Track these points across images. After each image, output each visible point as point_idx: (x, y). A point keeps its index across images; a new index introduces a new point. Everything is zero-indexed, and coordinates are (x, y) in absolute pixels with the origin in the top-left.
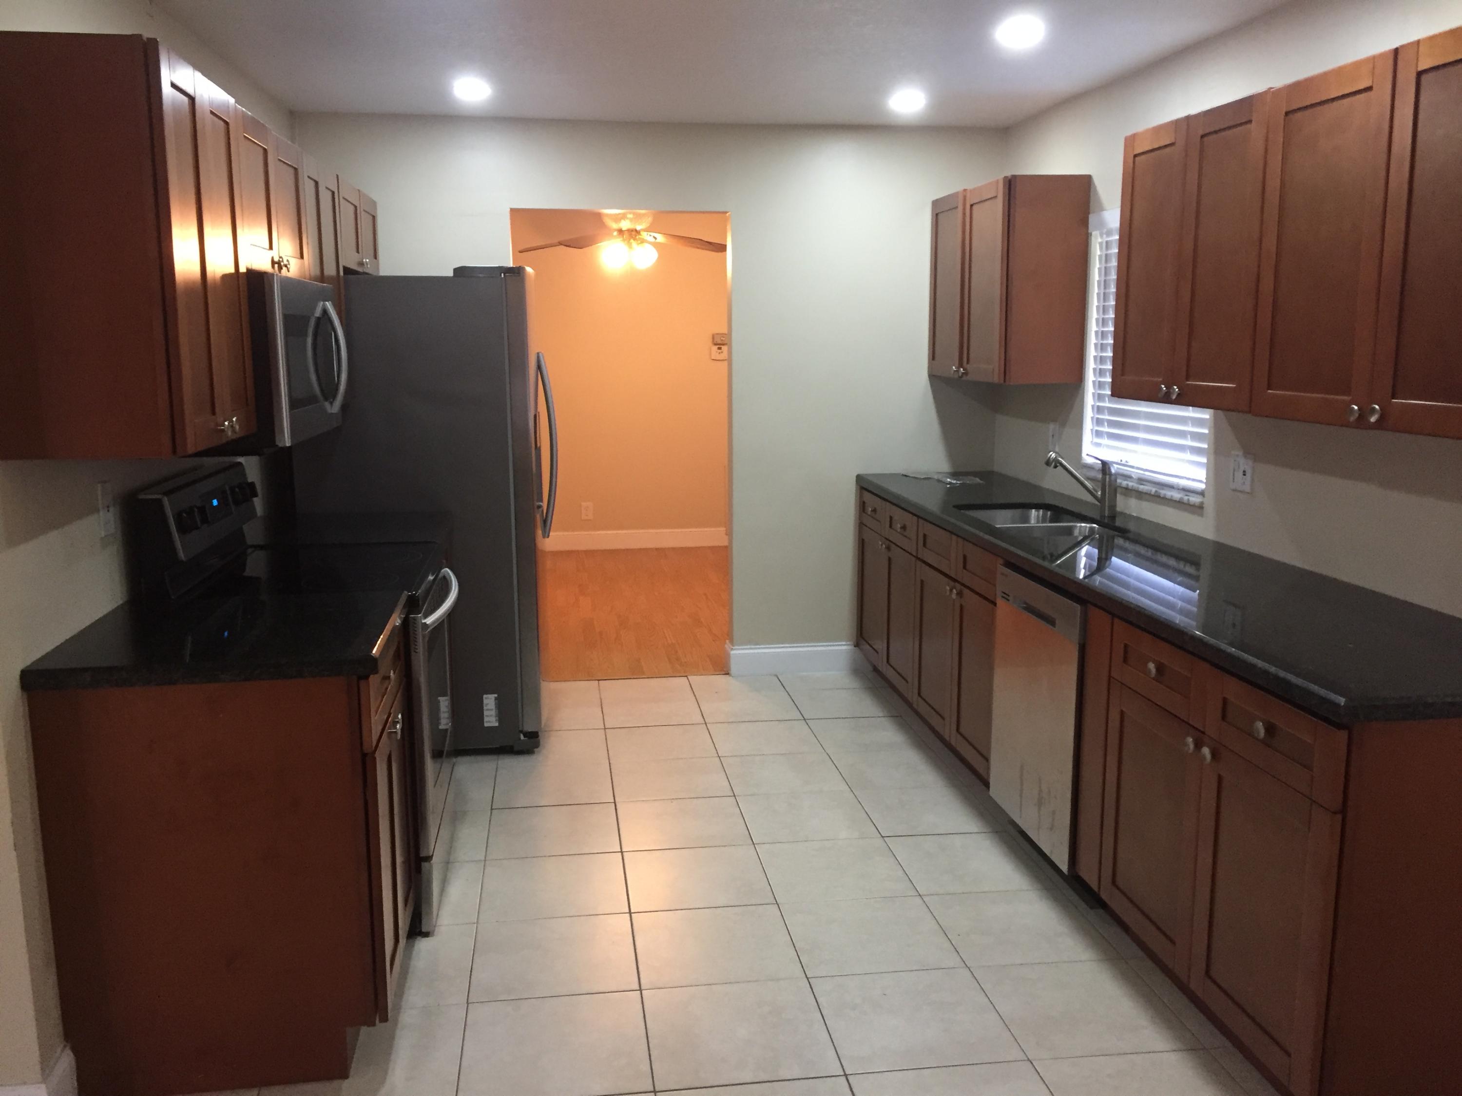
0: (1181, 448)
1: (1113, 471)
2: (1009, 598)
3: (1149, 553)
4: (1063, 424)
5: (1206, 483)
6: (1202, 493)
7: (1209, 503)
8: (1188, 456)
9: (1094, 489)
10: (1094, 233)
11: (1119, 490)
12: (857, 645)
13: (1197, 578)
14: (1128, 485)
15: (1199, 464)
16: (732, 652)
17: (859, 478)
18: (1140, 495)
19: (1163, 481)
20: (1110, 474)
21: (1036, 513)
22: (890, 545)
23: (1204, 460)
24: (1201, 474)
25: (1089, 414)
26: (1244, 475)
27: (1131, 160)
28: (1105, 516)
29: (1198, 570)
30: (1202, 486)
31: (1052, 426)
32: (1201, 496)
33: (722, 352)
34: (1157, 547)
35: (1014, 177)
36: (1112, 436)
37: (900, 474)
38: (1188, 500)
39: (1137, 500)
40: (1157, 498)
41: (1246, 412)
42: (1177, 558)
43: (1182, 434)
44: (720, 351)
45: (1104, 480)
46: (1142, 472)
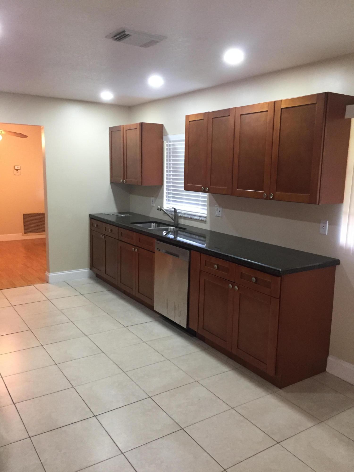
0: (198, 204)
1: (177, 211)
2: (160, 250)
3: (189, 235)
4: (156, 197)
5: (207, 214)
6: (206, 217)
7: (208, 220)
8: (200, 207)
9: (172, 217)
10: (165, 142)
11: (179, 217)
12: (91, 269)
13: (205, 241)
14: (181, 215)
15: (205, 209)
16: (50, 275)
17: (90, 215)
18: (185, 218)
19: (192, 214)
20: (177, 212)
21: (153, 224)
22: (105, 236)
23: (206, 208)
24: (205, 212)
25: (165, 195)
26: (219, 212)
27: (188, 123)
28: (175, 225)
29: (205, 239)
30: (206, 215)
31: (152, 198)
32: (206, 218)
33: (18, 172)
34: (191, 233)
35: (142, 123)
36: (173, 201)
37: (103, 214)
38: (202, 219)
39: (184, 220)
40: (191, 219)
41: (231, 195)
42: (199, 236)
43: (198, 201)
44: (17, 172)
45: (175, 214)
46: (184, 211)
